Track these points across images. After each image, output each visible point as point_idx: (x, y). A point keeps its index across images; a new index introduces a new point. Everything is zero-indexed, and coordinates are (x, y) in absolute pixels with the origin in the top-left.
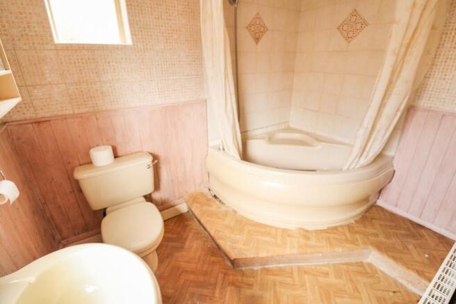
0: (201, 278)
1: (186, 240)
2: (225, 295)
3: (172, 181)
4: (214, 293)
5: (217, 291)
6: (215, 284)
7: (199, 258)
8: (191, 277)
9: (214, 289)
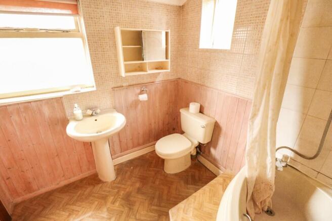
0: (165, 197)
1: (195, 185)
2: (152, 212)
3: (224, 151)
4: (154, 205)
5: (155, 208)
6: (160, 206)
7: (180, 195)
8: (166, 192)
9: (157, 206)
